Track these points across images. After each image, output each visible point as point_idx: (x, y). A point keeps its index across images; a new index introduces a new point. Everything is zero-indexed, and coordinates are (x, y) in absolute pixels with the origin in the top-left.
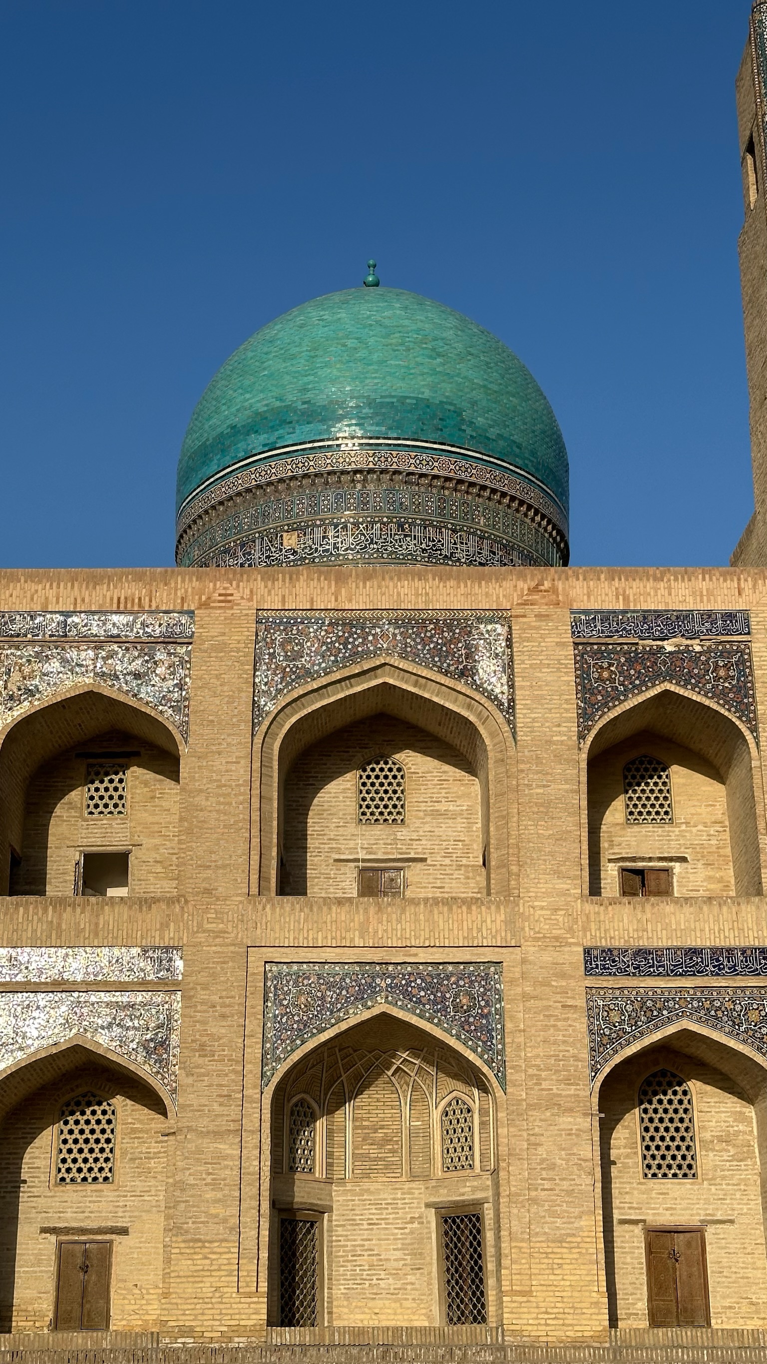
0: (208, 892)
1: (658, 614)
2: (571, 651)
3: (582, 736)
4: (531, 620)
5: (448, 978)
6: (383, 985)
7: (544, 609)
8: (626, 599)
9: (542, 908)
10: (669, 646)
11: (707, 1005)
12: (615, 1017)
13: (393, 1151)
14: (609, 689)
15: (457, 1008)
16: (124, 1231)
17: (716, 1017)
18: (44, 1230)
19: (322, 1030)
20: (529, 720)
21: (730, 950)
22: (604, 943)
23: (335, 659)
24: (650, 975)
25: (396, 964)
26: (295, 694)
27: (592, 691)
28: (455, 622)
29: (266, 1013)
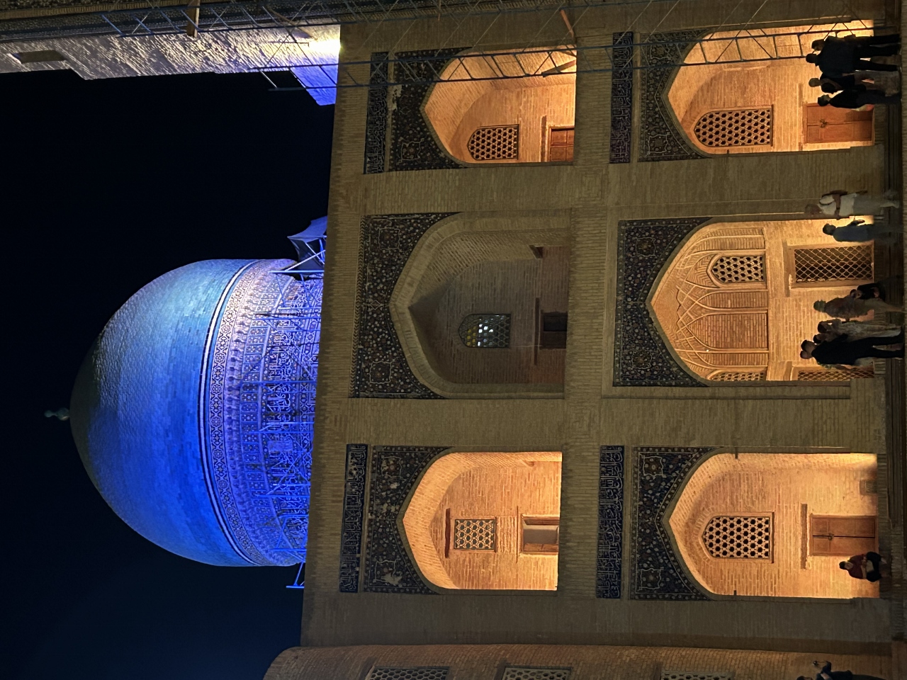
0: (559, 428)
1: (369, 114)
2: (393, 174)
3: (456, 166)
4: (369, 202)
5: (629, 259)
6: (632, 303)
7: (361, 193)
8: (357, 136)
9: (580, 192)
10: (393, 107)
11: (652, 82)
12: (659, 143)
13: (749, 319)
14: (423, 148)
15: (649, 251)
16: (805, 507)
17: (661, 76)
18: (803, 566)
20: (442, 203)
21: (615, 66)
22: (608, 149)
23: (391, 342)
24: (630, 119)
25: (618, 295)
26: (413, 370)
27: (423, 160)
28: (366, 258)
29: (650, 385)
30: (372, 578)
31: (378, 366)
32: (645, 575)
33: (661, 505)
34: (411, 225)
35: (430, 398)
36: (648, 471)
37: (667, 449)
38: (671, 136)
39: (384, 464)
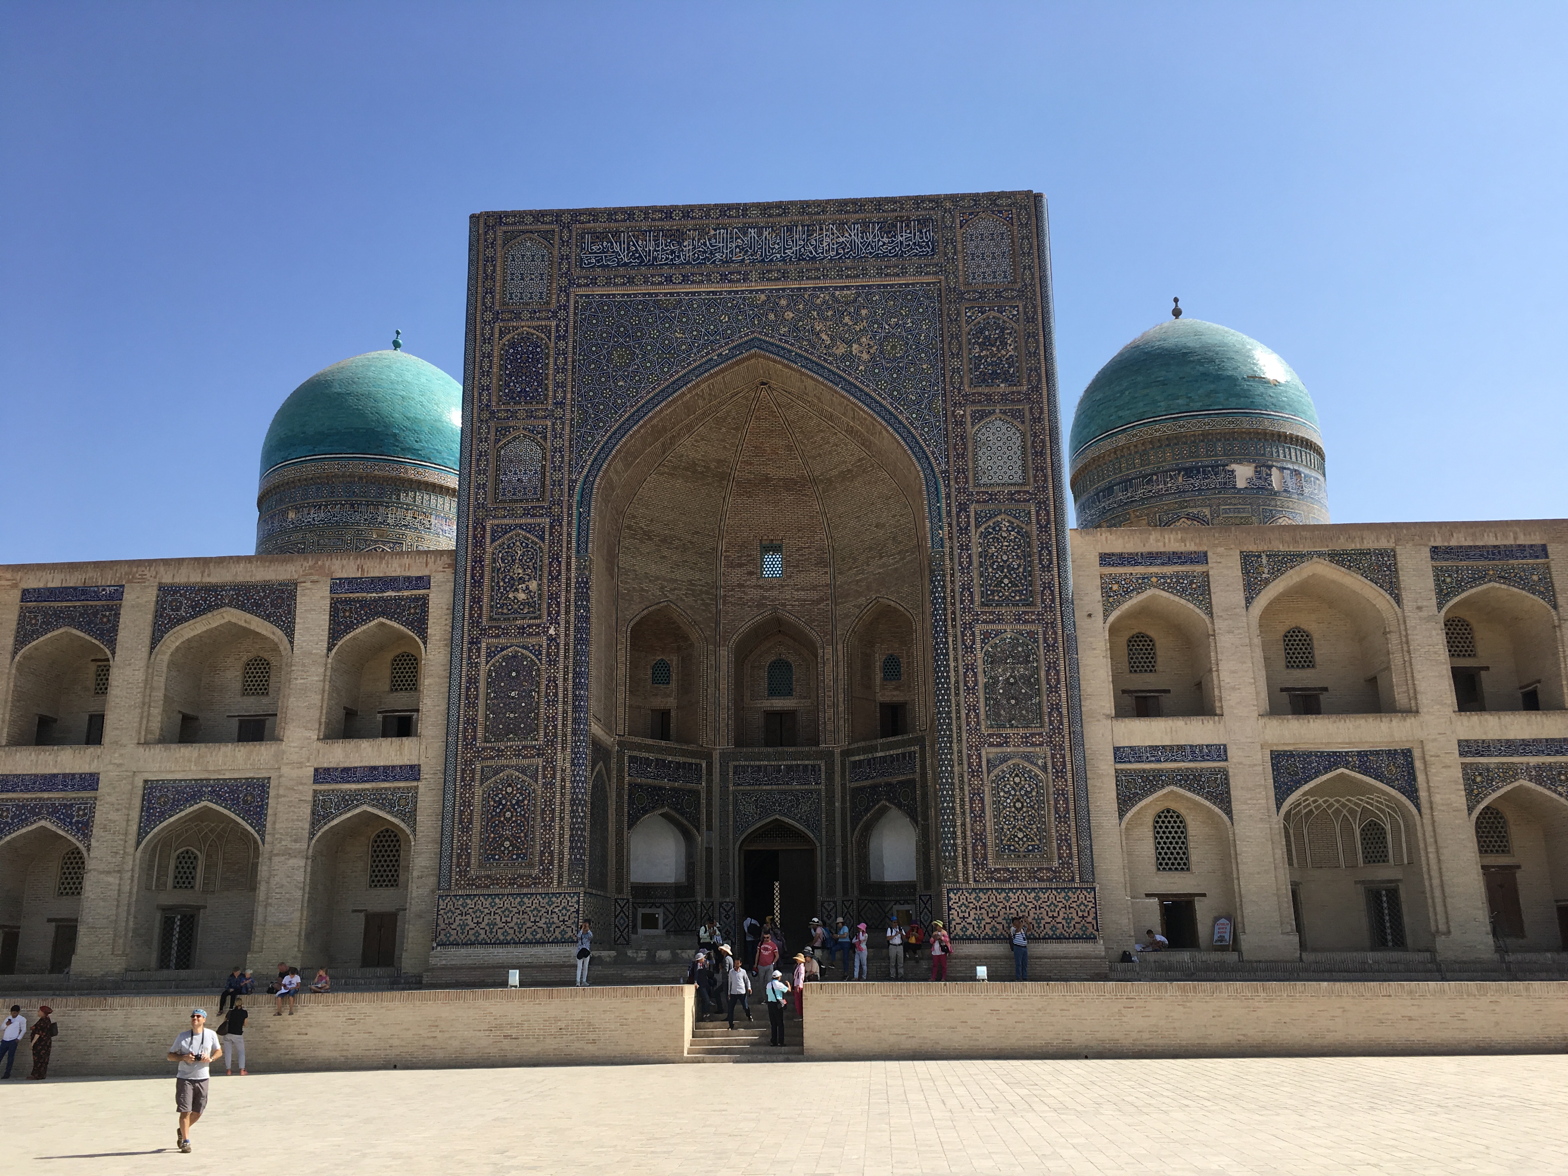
0: (116, 743)
1: (380, 579)
2: (328, 602)
3: (329, 650)
4: (308, 585)
5: (242, 786)
7: (315, 578)
8: (363, 570)
9: (294, 747)
10: (384, 596)
11: (378, 797)
12: (327, 805)
14: (349, 623)
15: (245, 802)
19: (171, 816)
21: (393, 767)
22: (326, 765)
23: (199, 610)
24: (349, 782)
25: (214, 780)
26: (175, 630)
27: (339, 624)
28: (267, 587)
29: (142, 807)
30: (30, 612)
31: (181, 603)
32: (8, 809)
33: (55, 820)
34: (287, 619)
35: (152, 643)
36: (79, 809)
37: (93, 821)
38: (332, 813)
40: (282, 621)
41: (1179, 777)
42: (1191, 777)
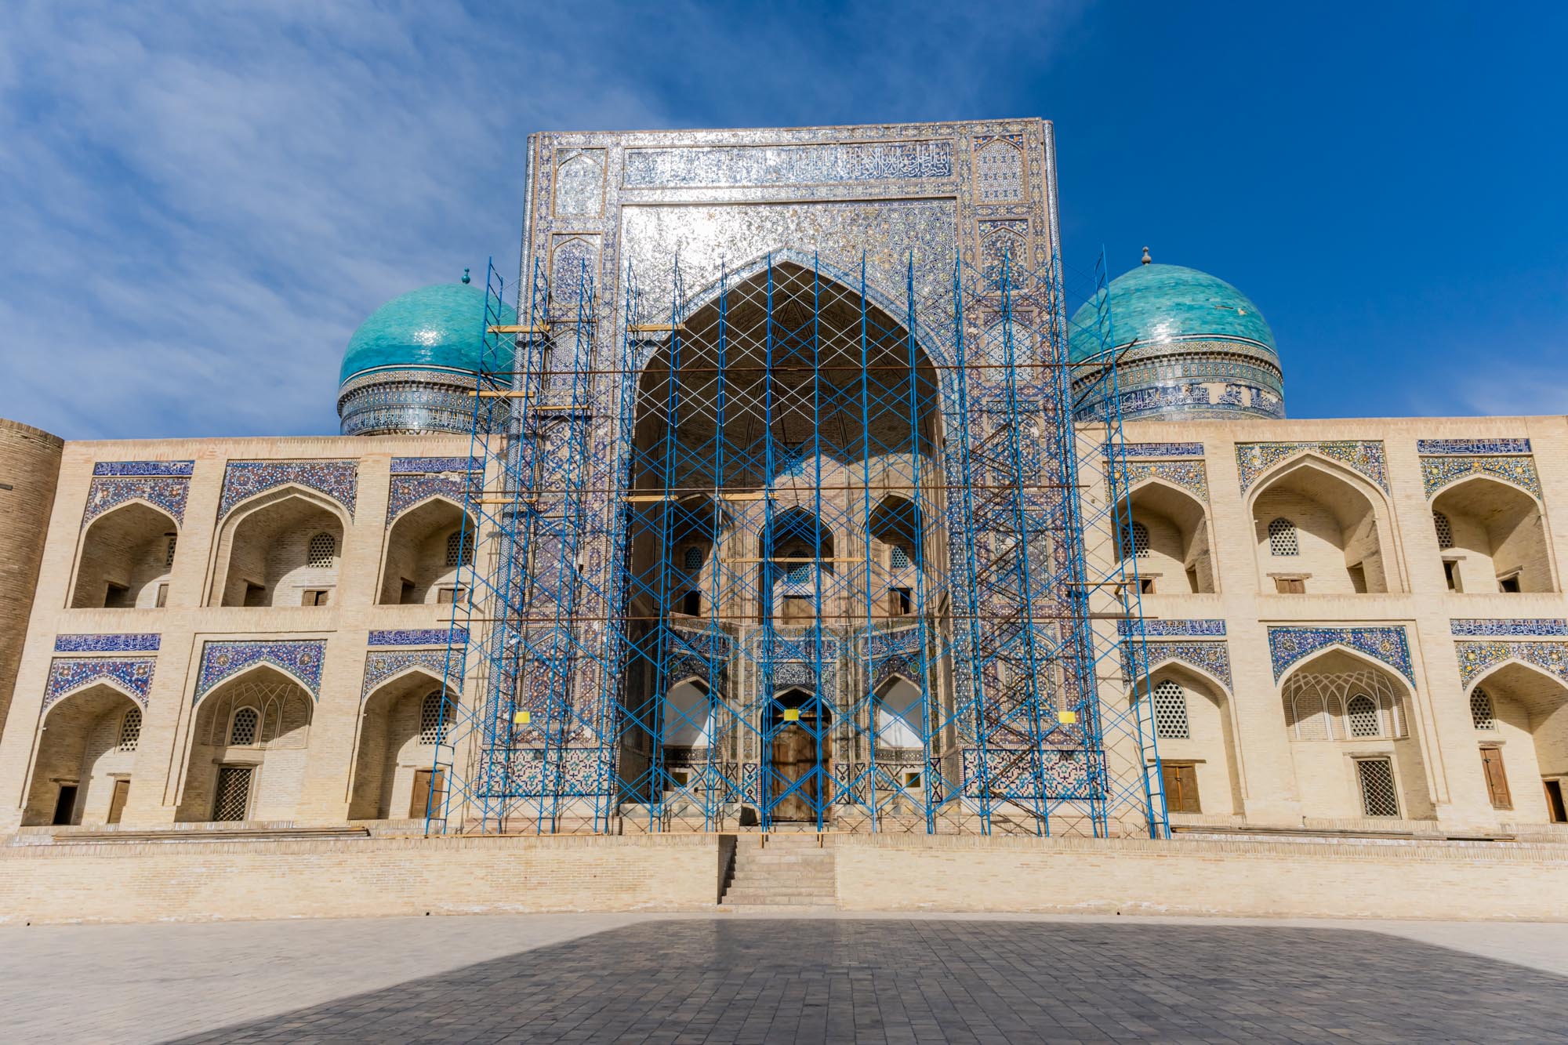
0: (179, 605)
1: (438, 459)
2: (388, 479)
3: (387, 523)
4: (369, 463)
5: (299, 647)
6: (263, 651)
7: (377, 458)
8: (422, 451)
9: (351, 611)
10: (441, 476)
11: (429, 658)
12: (381, 665)
14: (407, 498)
15: (302, 662)
17: (433, 665)
18: (110, 774)
19: (229, 675)
22: (380, 628)
23: (265, 484)
24: (402, 644)
25: (273, 640)
26: (242, 502)
27: (398, 499)
28: (332, 466)
29: (201, 666)
30: (101, 484)
31: (249, 478)
32: (69, 668)
33: (114, 677)
34: (348, 494)
35: (218, 514)
36: (139, 668)
37: (152, 679)
38: (384, 673)
39: (178, 487)
40: (344, 496)
41: (1180, 650)
42: (1191, 650)
